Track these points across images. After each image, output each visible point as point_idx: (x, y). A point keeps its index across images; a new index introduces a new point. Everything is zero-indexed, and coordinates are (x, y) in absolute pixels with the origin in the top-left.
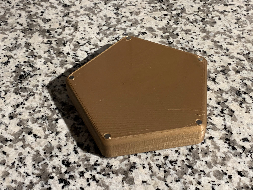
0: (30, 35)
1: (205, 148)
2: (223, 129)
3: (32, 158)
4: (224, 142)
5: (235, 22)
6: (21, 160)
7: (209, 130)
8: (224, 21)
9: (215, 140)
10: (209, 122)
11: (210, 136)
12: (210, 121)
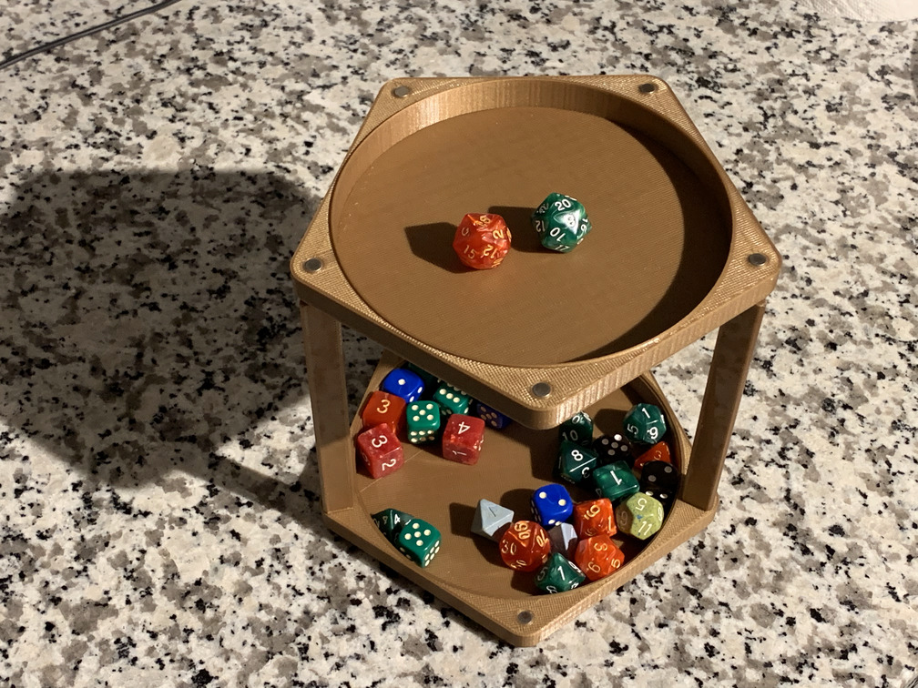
0: (278, 213)
1: (735, 547)
2: (781, 500)
3: (304, 550)
4: (781, 535)
5: (834, 200)
6: (278, 554)
7: (746, 500)
8: (804, 195)
9: (760, 526)
10: (746, 480)
11: (747, 515)
12: (751, 476)
